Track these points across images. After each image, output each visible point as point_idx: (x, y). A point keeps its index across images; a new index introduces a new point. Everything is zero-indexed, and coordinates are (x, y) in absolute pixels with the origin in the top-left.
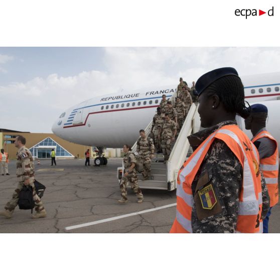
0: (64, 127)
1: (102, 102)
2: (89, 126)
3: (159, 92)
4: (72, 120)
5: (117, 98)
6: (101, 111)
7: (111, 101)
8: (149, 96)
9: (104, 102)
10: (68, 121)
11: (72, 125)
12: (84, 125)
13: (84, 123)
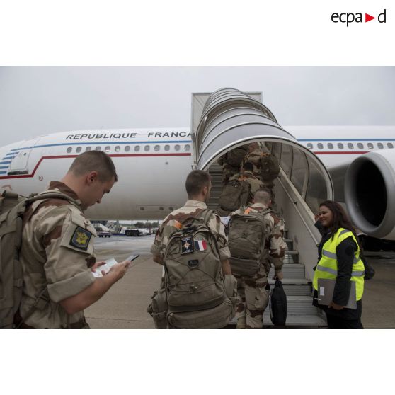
1: (69, 141)
2: (41, 178)
3: (170, 135)
4: (7, 167)
5: (98, 136)
6: (66, 154)
7: (85, 140)
9: (73, 141)
12: (32, 176)
13: (30, 173)
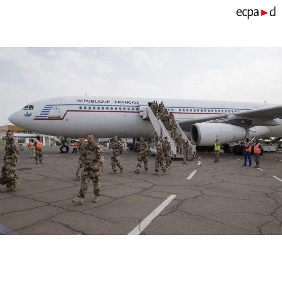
0: (35, 119)
1: (79, 103)
4: (47, 114)
5: (92, 101)
7: (86, 103)
8: (117, 104)
9: (81, 103)
10: (41, 114)
11: (47, 118)
12: (62, 119)
